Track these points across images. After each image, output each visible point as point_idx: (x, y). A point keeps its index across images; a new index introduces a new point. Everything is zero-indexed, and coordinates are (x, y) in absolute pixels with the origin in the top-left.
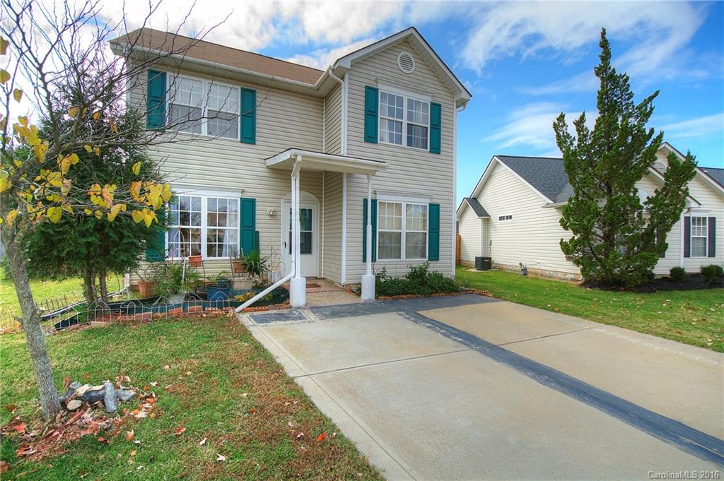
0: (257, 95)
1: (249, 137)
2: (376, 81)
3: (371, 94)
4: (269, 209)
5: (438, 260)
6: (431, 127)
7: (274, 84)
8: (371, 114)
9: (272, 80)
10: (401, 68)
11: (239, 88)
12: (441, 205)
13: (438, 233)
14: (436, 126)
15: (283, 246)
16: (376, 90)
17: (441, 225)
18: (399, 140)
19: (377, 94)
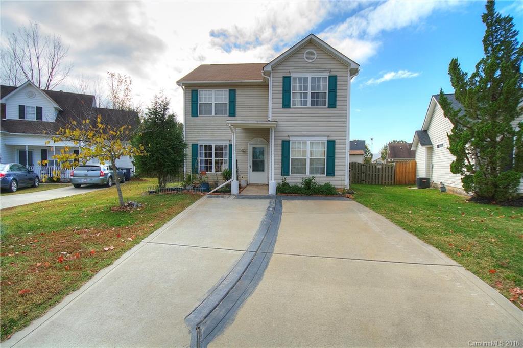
0: (236, 91)
1: (232, 113)
2: (289, 72)
3: (287, 81)
4: (242, 148)
5: (334, 176)
6: (329, 92)
7: (243, 84)
8: (286, 91)
9: (241, 83)
10: (307, 60)
11: (228, 90)
12: (336, 141)
13: (334, 159)
14: (333, 90)
15: (249, 167)
16: (290, 77)
17: (336, 154)
18: (305, 103)
19: (290, 79)
